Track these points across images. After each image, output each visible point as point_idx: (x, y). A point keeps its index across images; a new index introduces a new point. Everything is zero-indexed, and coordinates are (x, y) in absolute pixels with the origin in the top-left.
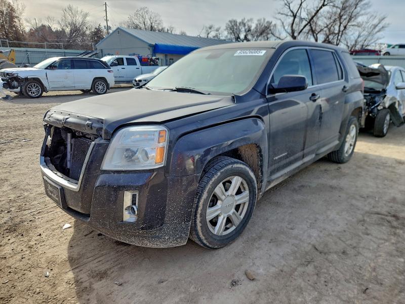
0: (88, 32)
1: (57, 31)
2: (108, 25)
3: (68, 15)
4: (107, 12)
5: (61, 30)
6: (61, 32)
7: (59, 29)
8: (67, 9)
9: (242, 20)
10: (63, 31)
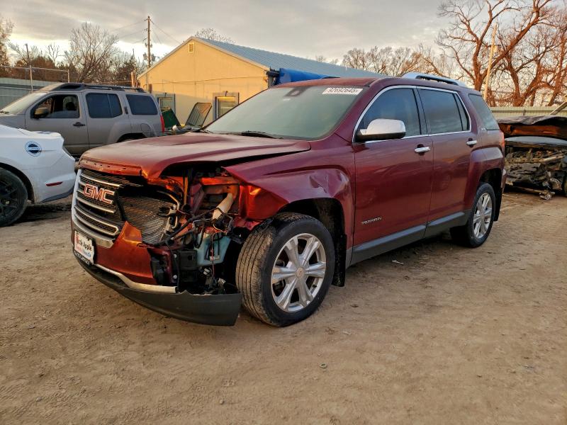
0: (113, 69)
1: (62, 67)
2: (151, 53)
3: (82, 40)
4: (151, 33)
5: (69, 65)
6: (67, 68)
7: (66, 64)
8: (81, 31)
9: (373, 50)
10: (72, 68)
